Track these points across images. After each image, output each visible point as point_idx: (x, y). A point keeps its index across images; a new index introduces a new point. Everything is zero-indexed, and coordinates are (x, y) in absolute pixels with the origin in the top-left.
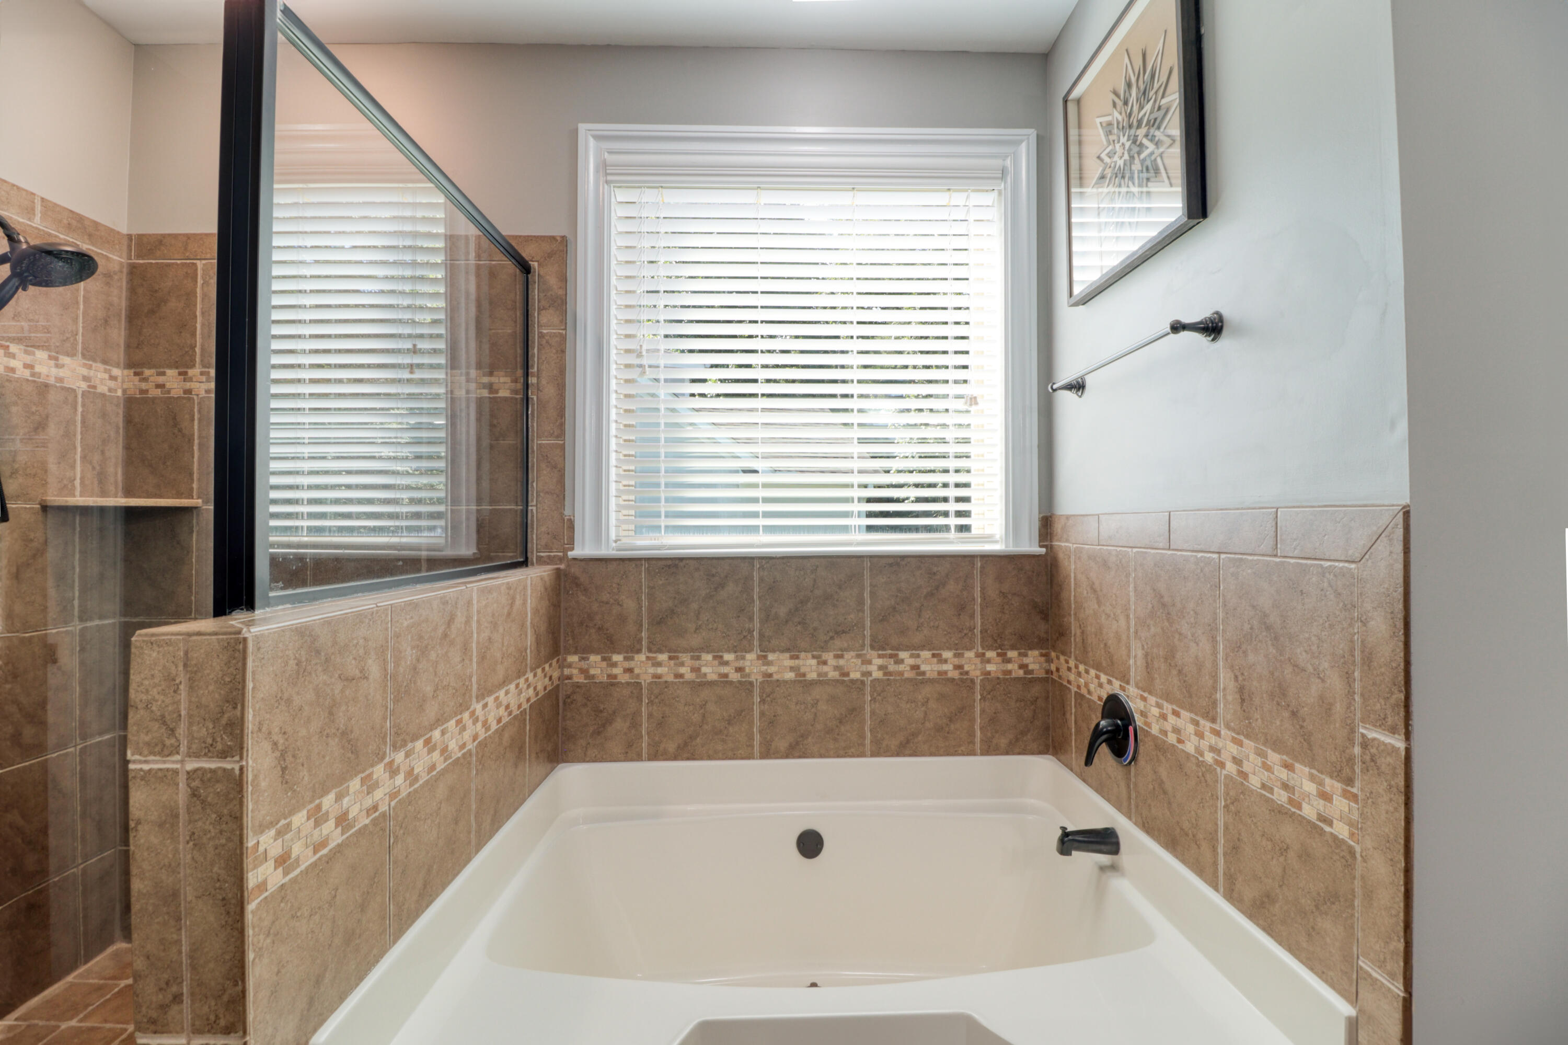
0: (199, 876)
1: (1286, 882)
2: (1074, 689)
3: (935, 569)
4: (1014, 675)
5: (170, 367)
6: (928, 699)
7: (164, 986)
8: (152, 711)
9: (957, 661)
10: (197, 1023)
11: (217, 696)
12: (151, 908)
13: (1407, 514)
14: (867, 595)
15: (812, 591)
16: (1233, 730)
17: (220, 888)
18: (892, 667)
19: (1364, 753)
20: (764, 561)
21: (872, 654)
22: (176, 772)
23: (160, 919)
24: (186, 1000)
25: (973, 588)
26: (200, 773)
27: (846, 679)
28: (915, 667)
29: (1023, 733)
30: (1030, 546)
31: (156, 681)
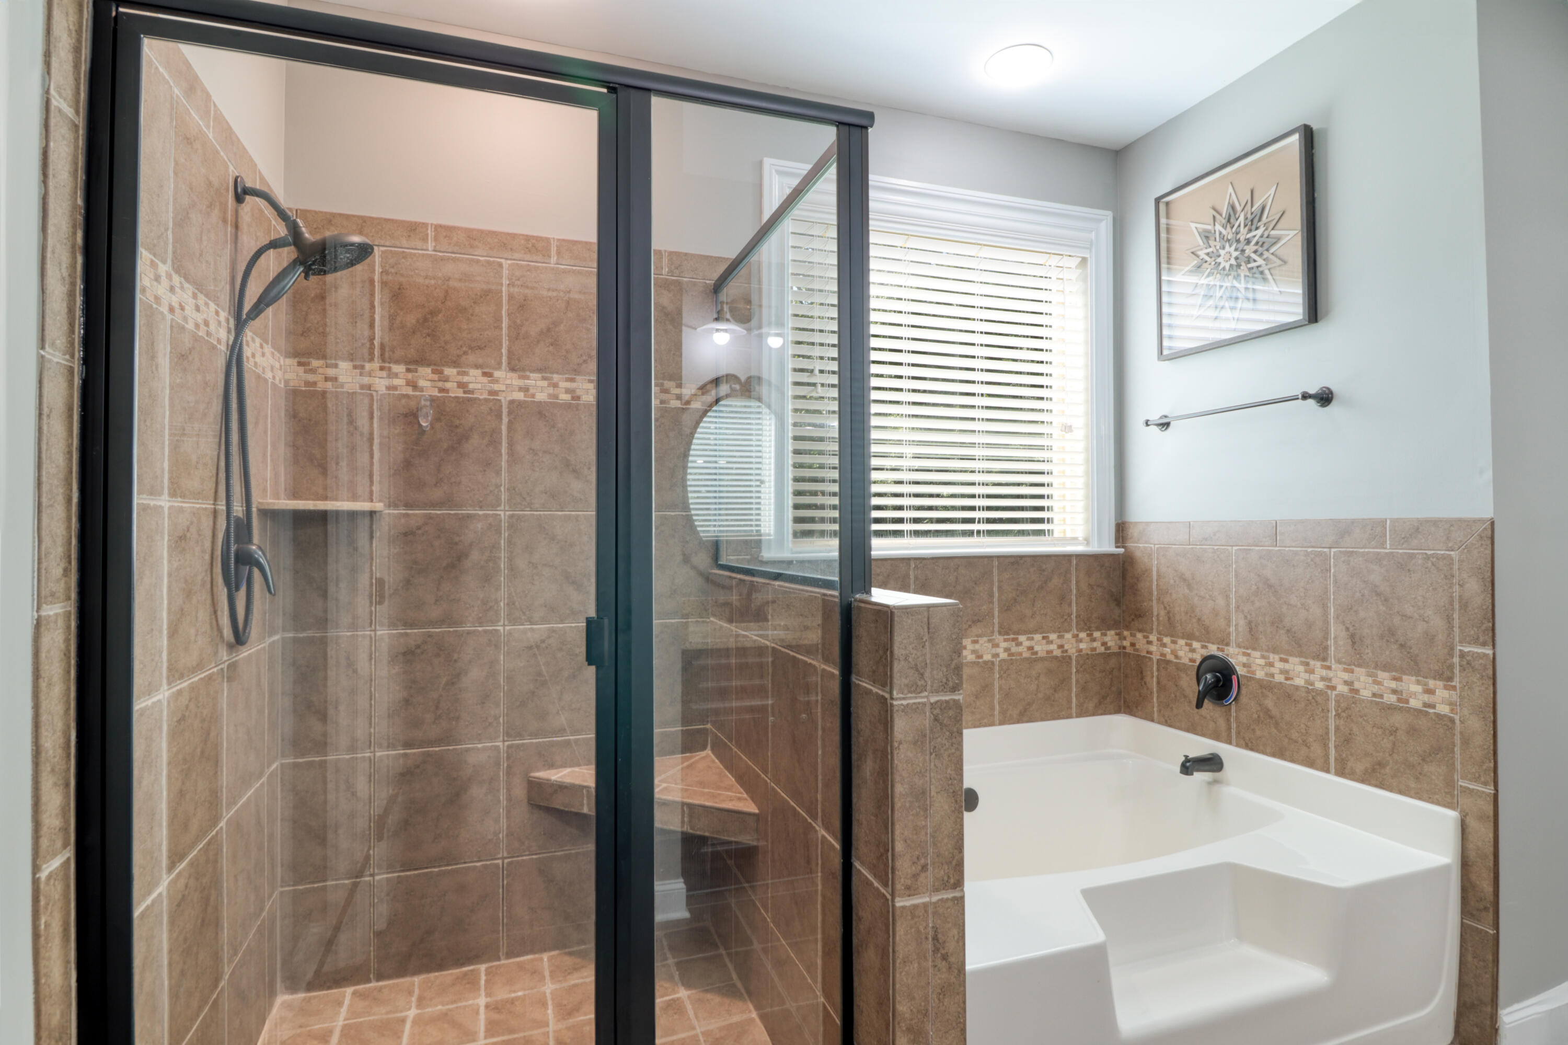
0: (939, 777)
1: (1395, 751)
2: (1155, 657)
3: (1044, 567)
4: (1098, 651)
5: (343, 359)
6: (1040, 674)
7: (916, 860)
8: (909, 662)
9: (1059, 642)
10: (936, 884)
11: (948, 649)
12: (908, 805)
13: (1493, 524)
14: (995, 589)
15: (954, 587)
16: (1345, 663)
17: (952, 784)
18: (1014, 649)
19: (1461, 661)
20: (918, 562)
21: (999, 639)
22: (924, 704)
23: (914, 812)
24: (930, 868)
25: (1070, 581)
26: (939, 703)
27: (980, 660)
28: (1031, 648)
29: (1104, 698)
30: (1107, 546)
31: (911, 640)
